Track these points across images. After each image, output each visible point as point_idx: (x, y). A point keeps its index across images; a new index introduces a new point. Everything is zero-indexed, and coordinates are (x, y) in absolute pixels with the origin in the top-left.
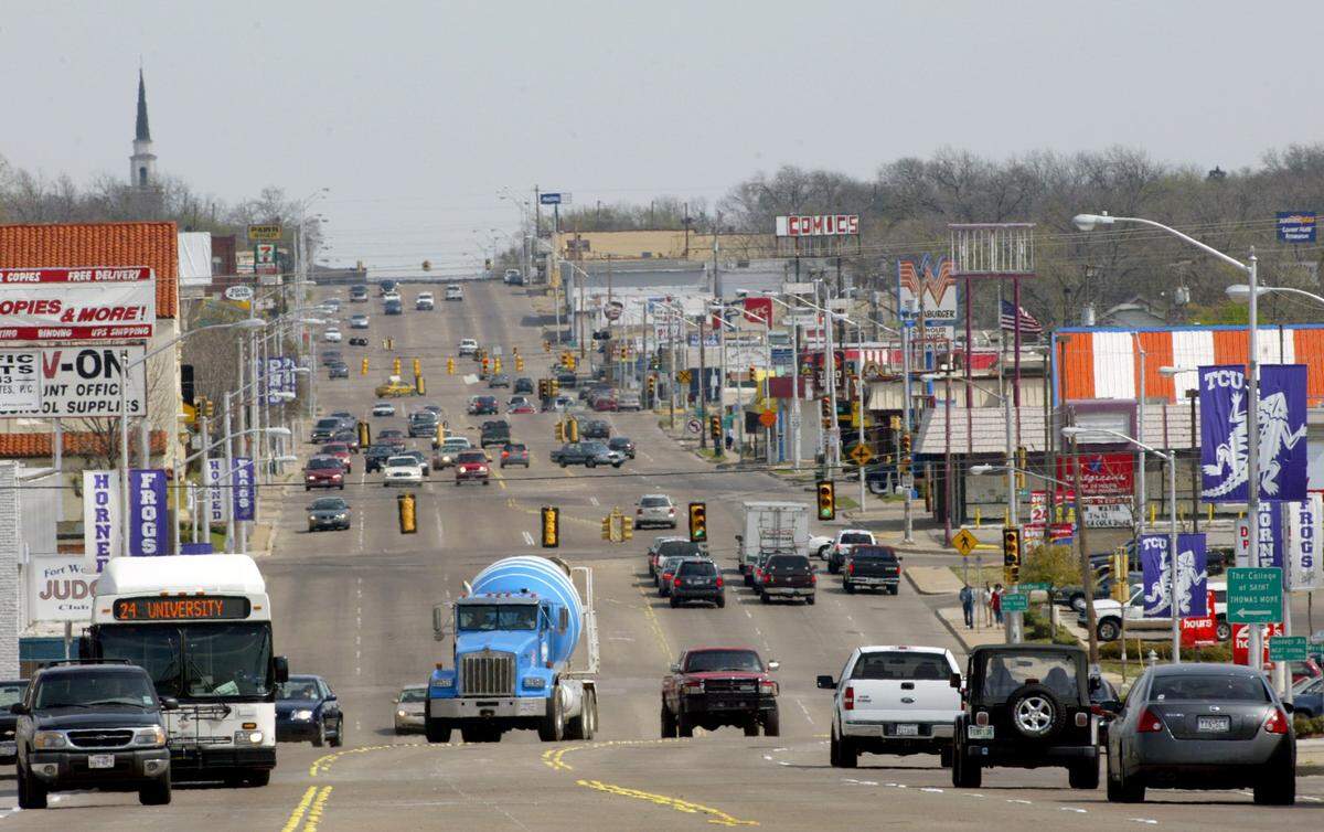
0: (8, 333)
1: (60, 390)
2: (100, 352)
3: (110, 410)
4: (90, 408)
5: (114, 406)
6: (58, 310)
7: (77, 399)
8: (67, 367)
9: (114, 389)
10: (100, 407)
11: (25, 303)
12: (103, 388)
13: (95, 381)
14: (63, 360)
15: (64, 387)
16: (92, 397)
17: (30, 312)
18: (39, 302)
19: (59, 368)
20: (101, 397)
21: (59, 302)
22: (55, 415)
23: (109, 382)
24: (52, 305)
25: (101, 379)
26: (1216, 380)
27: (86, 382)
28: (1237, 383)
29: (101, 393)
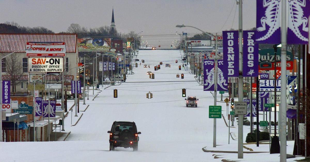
0: (36, 55)
1: (46, 67)
2: (54, 59)
3: (56, 71)
4: (52, 70)
5: (57, 70)
6: (45, 49)
7: (49, 68)
8: (47, 62)
9: (57, 67)
10: (54, 70)
11: (38, 48)
12: (54, 66)
13: (53, 65)
14: (47, 60)
15: (47, 66)
16: (52, 68)
17: (39, 50)
18: (41, 48)
19: (46, 62)
20: (54, 68)
21: (45, 48)
22: (45, 71)
23: (56, 65)
24: (43, 49)
25: (54, 64)
26: (207, 63)
27: (51, 65)
28: (212, 64)
29: (54, 67)
